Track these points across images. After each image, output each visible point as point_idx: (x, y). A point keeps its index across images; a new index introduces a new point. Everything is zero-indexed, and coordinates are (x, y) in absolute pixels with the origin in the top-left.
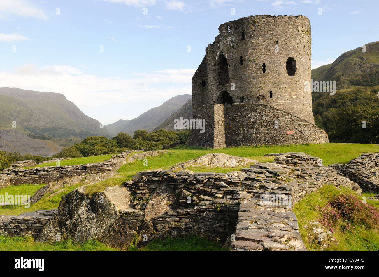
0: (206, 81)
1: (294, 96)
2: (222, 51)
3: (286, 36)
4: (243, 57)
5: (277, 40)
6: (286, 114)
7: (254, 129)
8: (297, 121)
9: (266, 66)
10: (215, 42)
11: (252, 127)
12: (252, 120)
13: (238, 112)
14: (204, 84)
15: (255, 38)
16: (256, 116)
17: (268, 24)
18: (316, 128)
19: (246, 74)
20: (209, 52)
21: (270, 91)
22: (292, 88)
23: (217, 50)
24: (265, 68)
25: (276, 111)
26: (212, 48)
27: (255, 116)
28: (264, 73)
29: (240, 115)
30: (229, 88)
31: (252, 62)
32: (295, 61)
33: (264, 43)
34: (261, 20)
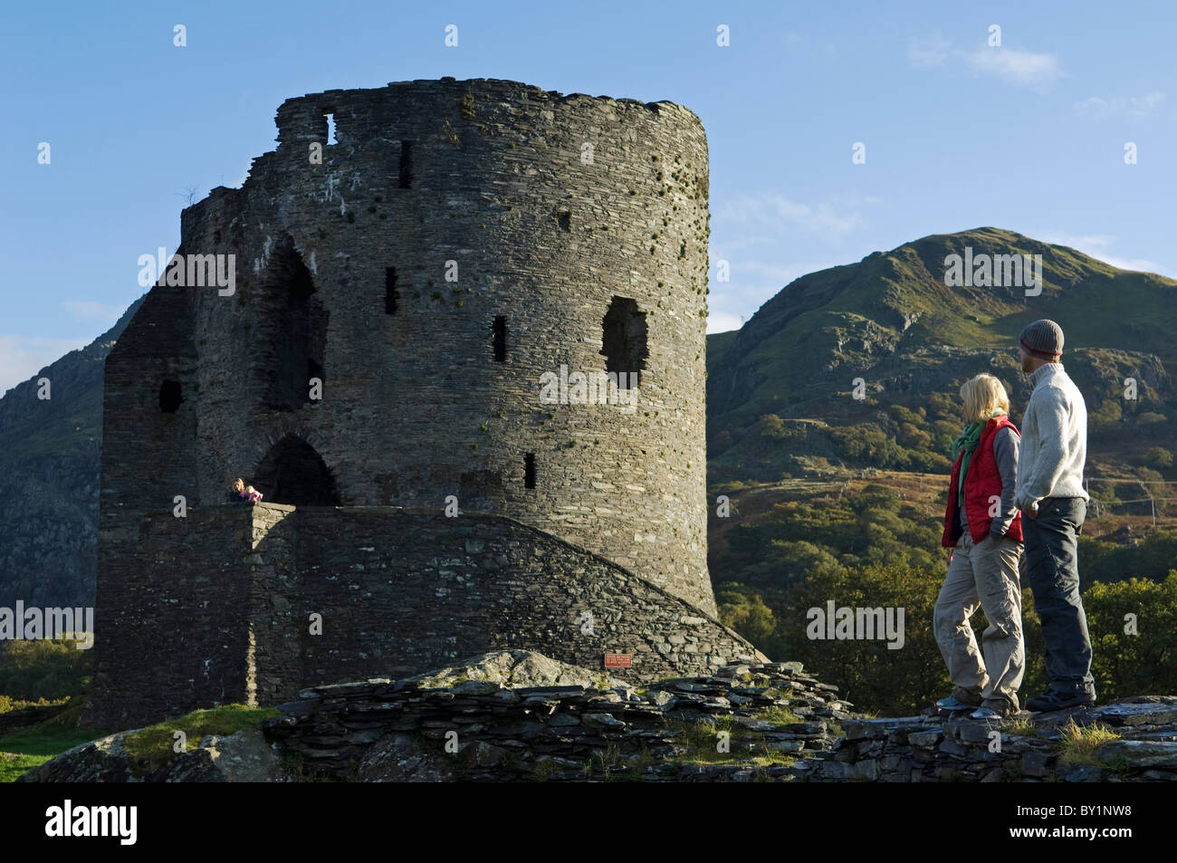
0: (183, 379)
1: (635, 488)
2: (291, 233)
5: (564, 209)
6: (602, 567)
7: (454, 639)
8: (650, 608)
9: (512, 328)
10: (249, 184)
11: (439, 630)
12: (442, 593)
13: (372, 549)
14: (171, 396)
15: (463, 190)
16: (459, 571)
17: (524, 127)
18: (735, 644)
19: (412, 362)
20: (212, 230)
22: (625, 446)
23: (262, 227)
25: (559, 551)
26: (233, 215)
27: (460, 574)
28: (500, 365)
29: (384, 566)
30: (321, 428)
31: (443, 301)
32: (640, 315)
33: (504, 217)
34: (491, 107)
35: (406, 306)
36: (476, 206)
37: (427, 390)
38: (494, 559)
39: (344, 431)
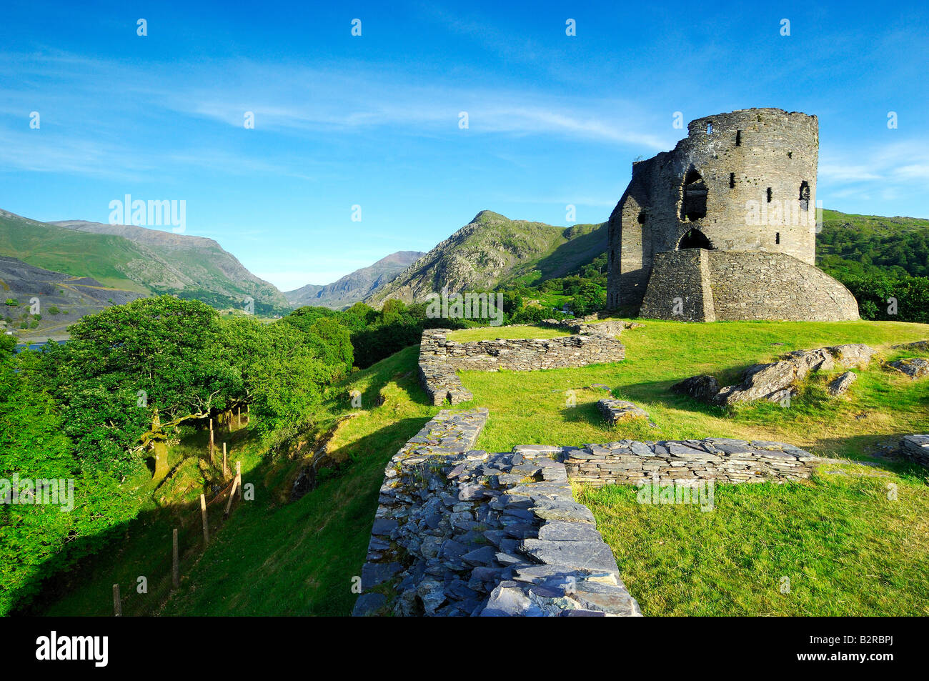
2: (694, 164)
3: (802, 147)
4: (736, 175)
5: (790, 151)
6: (809, 267)
9: (774, 192)
10: (676, 149)
11: (762, 289)
13: (735, 264)
14: (641, 218)
15: (758, 146)
17: (778, 123)
19: (739, 204)
21: (777, 233)
23: (682, 163)
24: (770, 196)
25: (800, 264)
27: (768, 271)
29: (740, 269)
30: (705, 226)
31: (750, 183)
32: (808, 187)
33: (772, 154)
34: (769, 117)
35: (738, 185)
36: (763, 151)
38: (780, 267)
39: (714, 227)
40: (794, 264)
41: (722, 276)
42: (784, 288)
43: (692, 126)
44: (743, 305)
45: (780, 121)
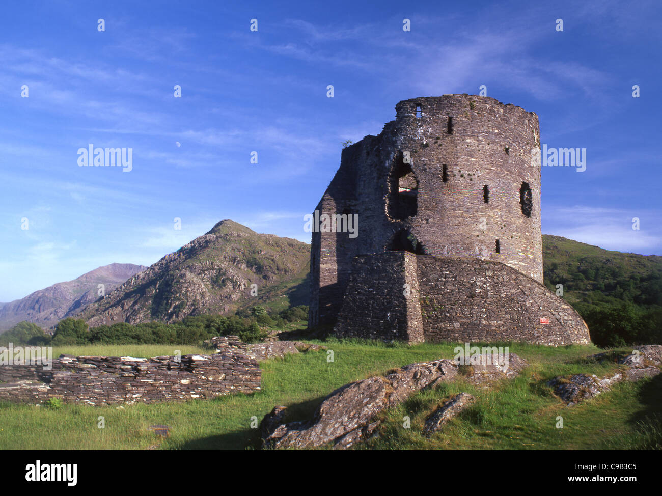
0: (352, 208)
1: (531, 256)
3: (520, 143)
4: (449, 167)
5: (507, 147)
6: (535, 284)
7: (484, 310)
8: (552, 301)
9: (492, 191)
10: (383, 133)
11: (478, 306)
12: (478, 291)
13: (448, 273)
15: (472, 136)
17: (493, 113)
18: (578, 317)
19: (453, 202)
20: (365, 151)
21: (497, 240)
22: (527, 239)
23: (389, 149)
24: (487, 195)
25: (521, 277)
26: (375, 145)
27: (485, 284)
28: (486, 205)
29: (453, 279)
30: (416, 226)
31: (464, 178)
32: (530, 190)
33: (487, 147)
34: (482, 106)
35: (452, 181)
36: (477, 142)
37: (459, 213)
38: (497, 279)
39: (426, 228)
40: (514, 276)
41: (432, 288)
42: (503, 306)
43: (400, 107)
44: (457, 325)
45: (494, 111)
